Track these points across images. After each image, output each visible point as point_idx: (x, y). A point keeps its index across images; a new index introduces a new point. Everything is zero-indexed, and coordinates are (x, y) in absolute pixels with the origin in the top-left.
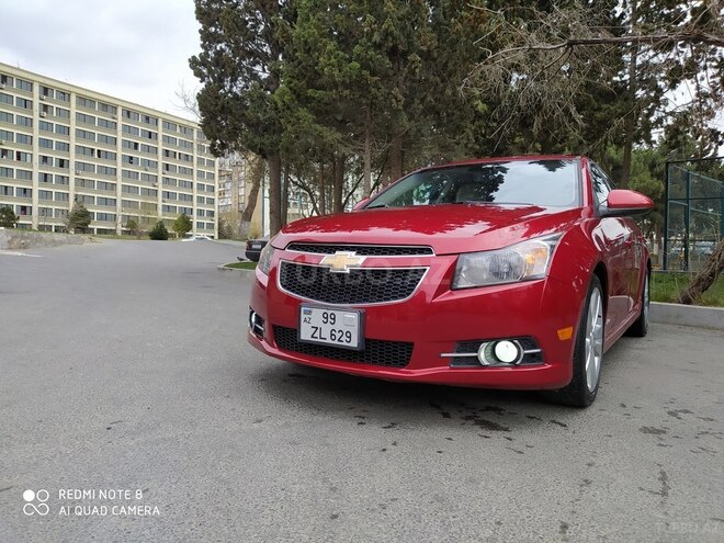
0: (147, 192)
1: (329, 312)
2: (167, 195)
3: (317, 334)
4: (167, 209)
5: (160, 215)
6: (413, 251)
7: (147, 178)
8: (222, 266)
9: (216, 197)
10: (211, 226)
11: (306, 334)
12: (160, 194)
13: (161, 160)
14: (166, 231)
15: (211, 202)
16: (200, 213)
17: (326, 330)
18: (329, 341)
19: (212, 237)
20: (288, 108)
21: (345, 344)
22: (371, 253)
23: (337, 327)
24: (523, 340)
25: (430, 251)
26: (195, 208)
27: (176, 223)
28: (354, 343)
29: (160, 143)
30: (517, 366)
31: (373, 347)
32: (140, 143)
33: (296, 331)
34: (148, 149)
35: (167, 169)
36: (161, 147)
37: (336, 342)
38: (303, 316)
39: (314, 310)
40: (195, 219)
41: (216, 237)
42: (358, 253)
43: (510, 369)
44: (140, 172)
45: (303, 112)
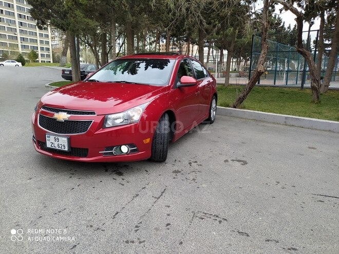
0: (11, 38)
1: (56, 137)
2: (23, 39)
3: (53, 145)
4: (24, 47)
5: (20, 50)
6: (89, 113)
7: (10, 29)
8: (47, 85)
9: (50, 41)
10: (48, 56)
11: (49, 145)
12: (19, 39)
13: (17, 20)
14: (24, 60)
15: (47, 43)
16: (42, 49)
17: (56, 144)
18: (57, 148)
19: (50, 62)
20: (71, 9)
21: (63, 149)
22: (73, 114)
23: (60, 143)
24: (130, 145)
25: (94, 113)
26: (39, 46)
27: (29, 55)
28: (66, 149)
29: (16, 10)
30: (129, 154)
31: (74, 150)
32: (4, 10)
33: (45, 143)
34: (9, 13)
35: (22, 25)
36: (16, 13)
37: (60, 148)
38: (47, 138)
39: (51, 136)
40: (39, 52)
41: (52, 62)
42: (68, 113)
43: (126, 155)
44: (6, 26)
45: (78, 12)
